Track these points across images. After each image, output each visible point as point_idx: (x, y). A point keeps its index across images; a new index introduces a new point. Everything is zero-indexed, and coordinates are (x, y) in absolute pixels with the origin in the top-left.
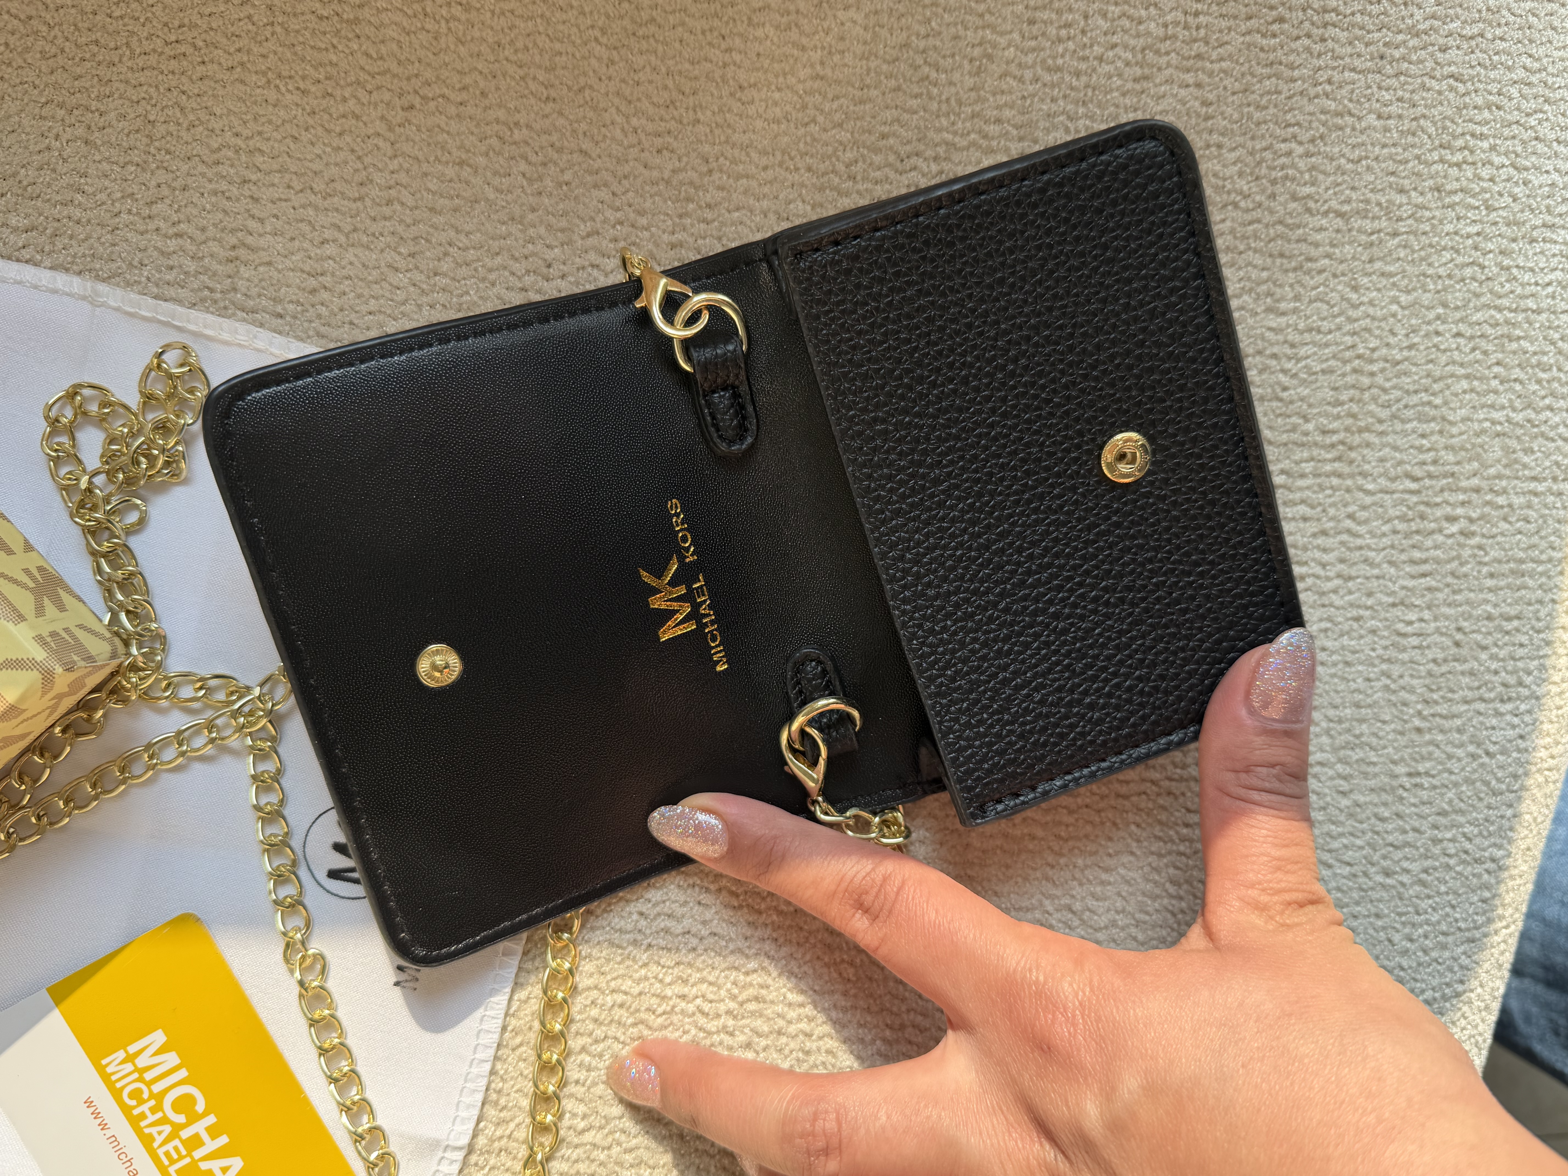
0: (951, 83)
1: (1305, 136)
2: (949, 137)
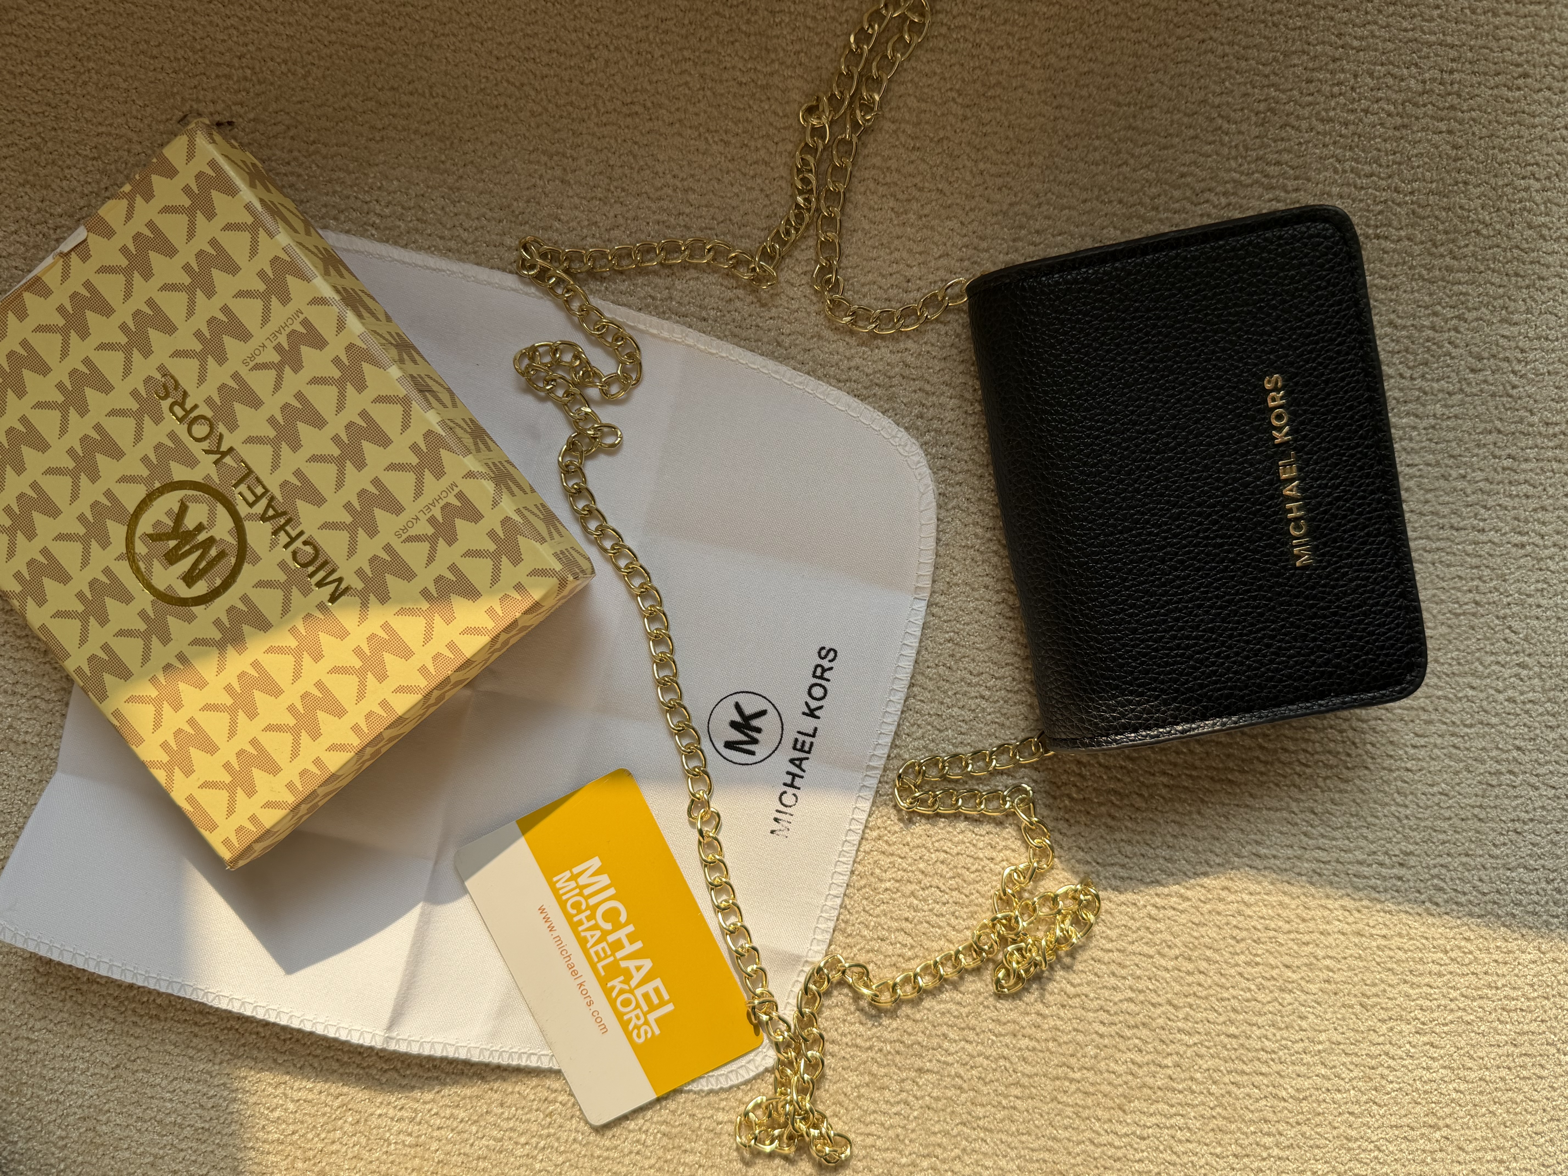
0: (1240, 132)
1: (1541, 174)
2: (1236, 176)
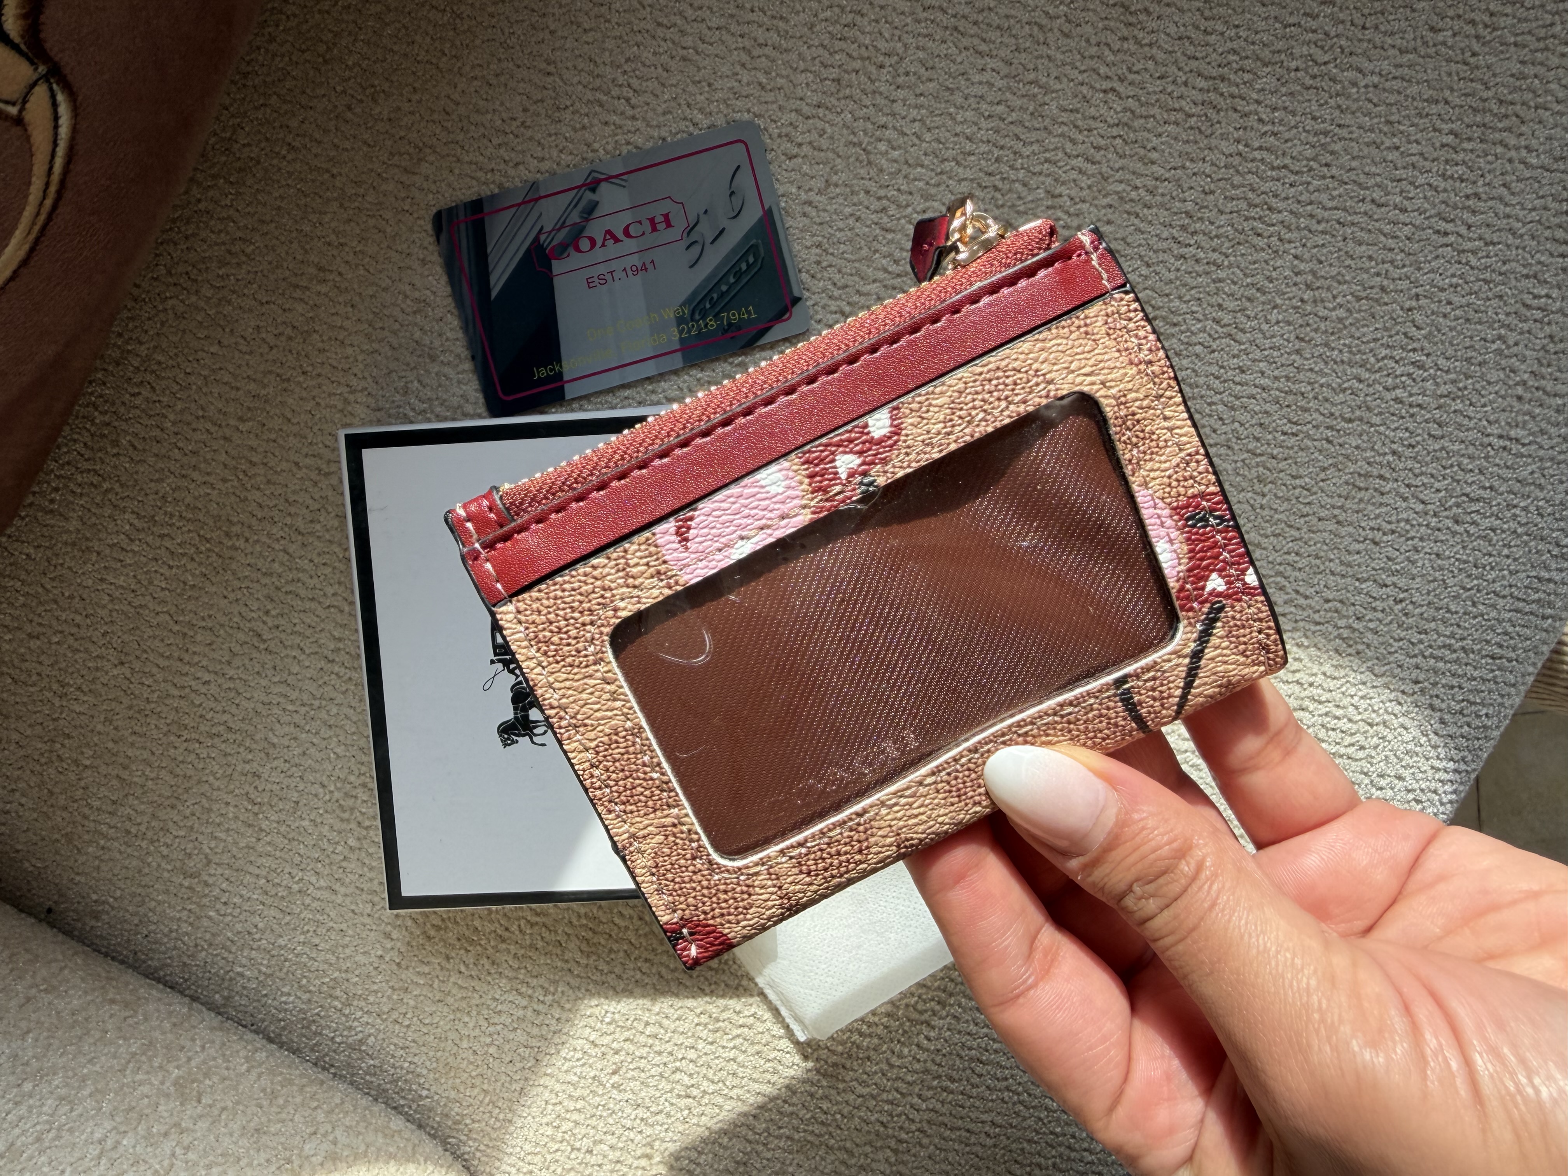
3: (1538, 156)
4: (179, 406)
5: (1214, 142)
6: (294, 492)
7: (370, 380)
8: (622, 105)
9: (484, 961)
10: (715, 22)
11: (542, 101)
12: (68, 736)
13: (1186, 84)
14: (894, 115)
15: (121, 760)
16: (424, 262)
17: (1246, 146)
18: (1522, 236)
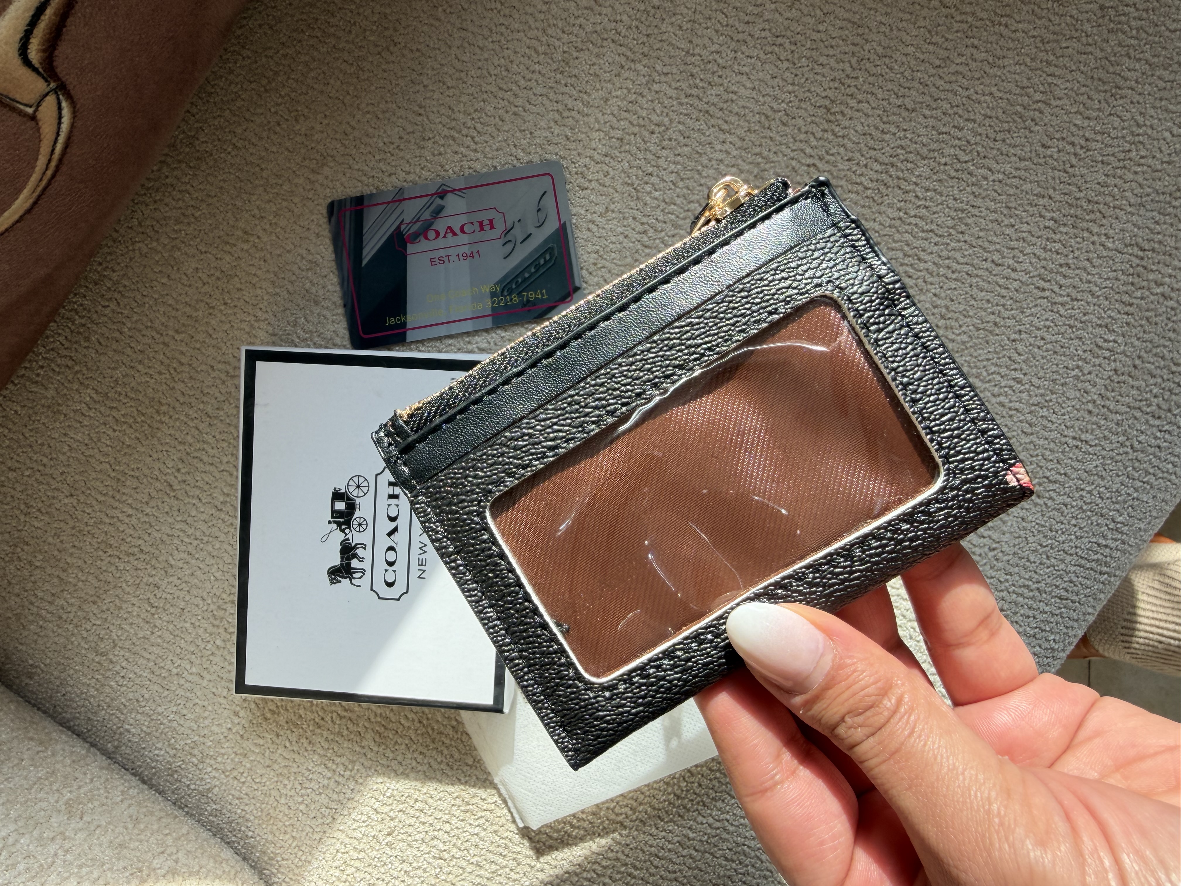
3: (1114, 242)
4: (135, 318)
5: (883, 208)
6: (208, 386)
7: (271, 314)
8: (468, 141)
9: (304, 740)
10: (539, 90)
11: (413, 133)
12: (27, 544)
13: (866, 166)
14: (658, 167)
15: (61, 565)
16: (318, 235)
17: (906, 213)
18: (1098, 297)
